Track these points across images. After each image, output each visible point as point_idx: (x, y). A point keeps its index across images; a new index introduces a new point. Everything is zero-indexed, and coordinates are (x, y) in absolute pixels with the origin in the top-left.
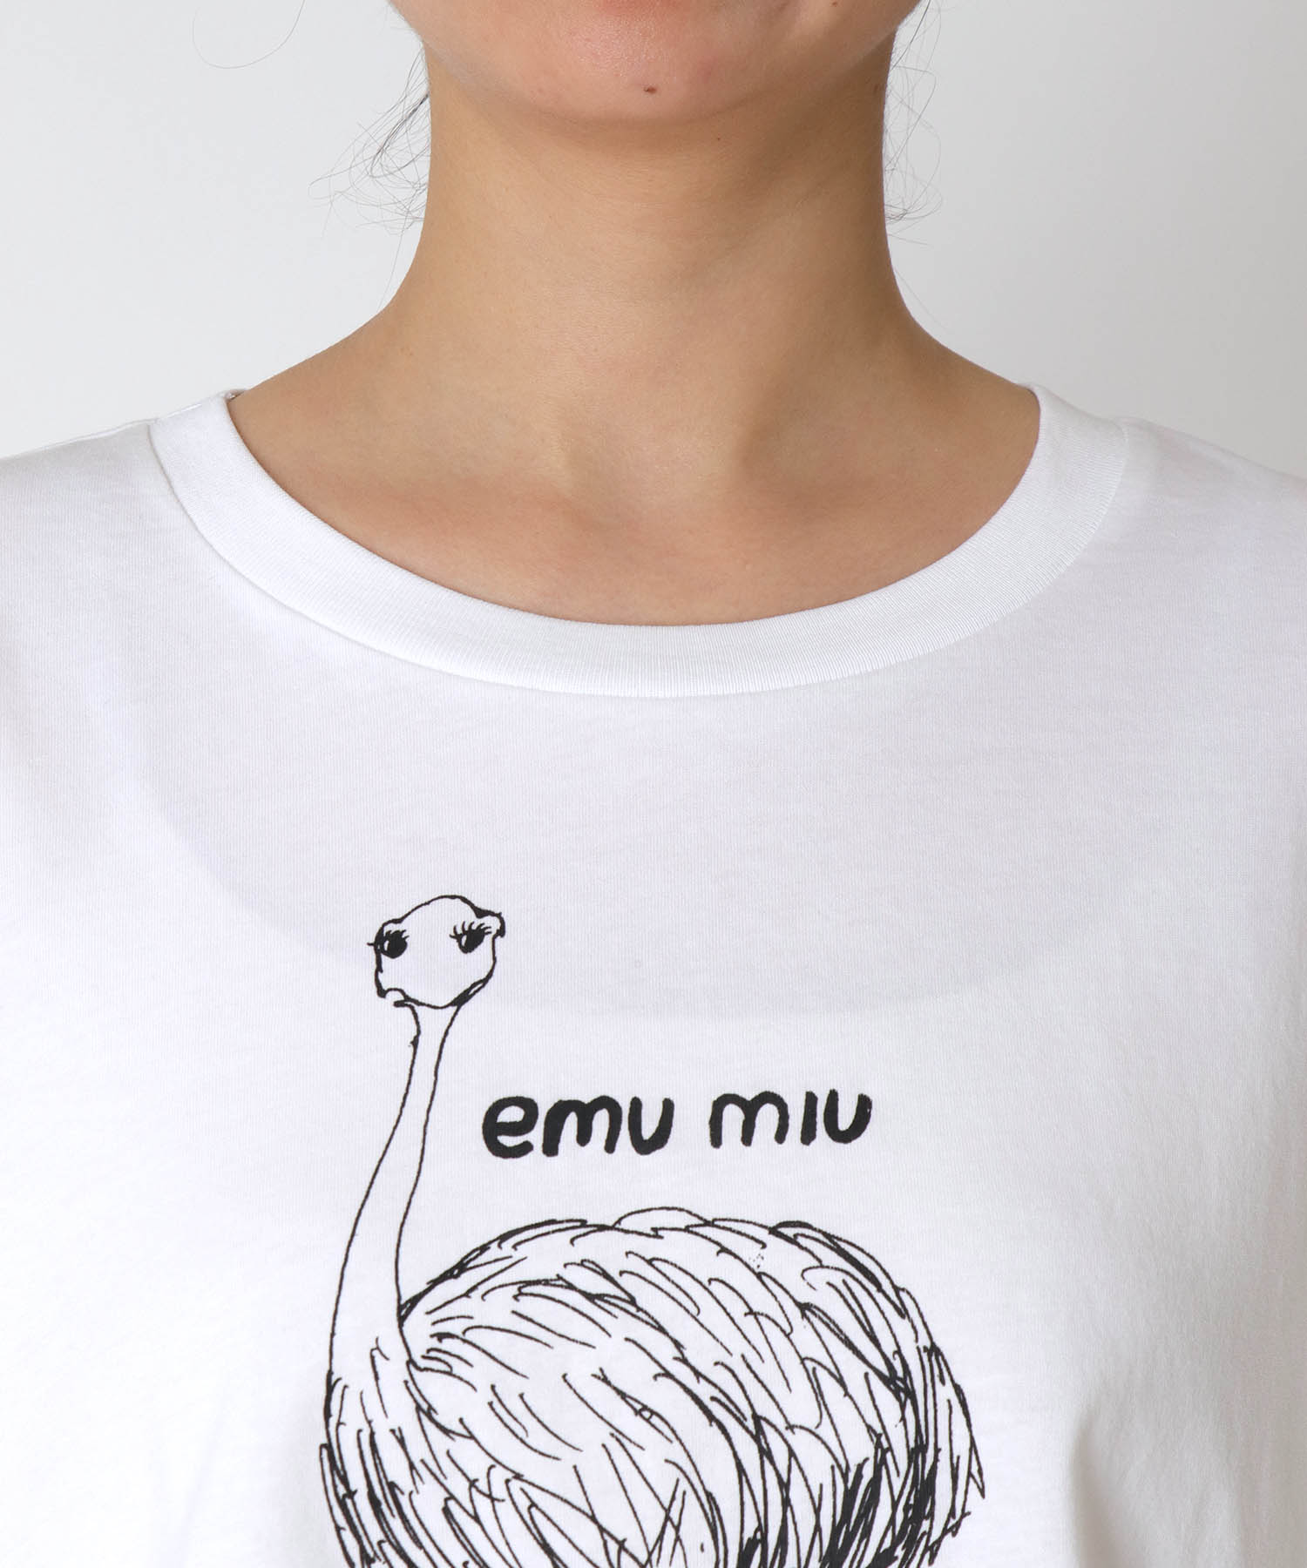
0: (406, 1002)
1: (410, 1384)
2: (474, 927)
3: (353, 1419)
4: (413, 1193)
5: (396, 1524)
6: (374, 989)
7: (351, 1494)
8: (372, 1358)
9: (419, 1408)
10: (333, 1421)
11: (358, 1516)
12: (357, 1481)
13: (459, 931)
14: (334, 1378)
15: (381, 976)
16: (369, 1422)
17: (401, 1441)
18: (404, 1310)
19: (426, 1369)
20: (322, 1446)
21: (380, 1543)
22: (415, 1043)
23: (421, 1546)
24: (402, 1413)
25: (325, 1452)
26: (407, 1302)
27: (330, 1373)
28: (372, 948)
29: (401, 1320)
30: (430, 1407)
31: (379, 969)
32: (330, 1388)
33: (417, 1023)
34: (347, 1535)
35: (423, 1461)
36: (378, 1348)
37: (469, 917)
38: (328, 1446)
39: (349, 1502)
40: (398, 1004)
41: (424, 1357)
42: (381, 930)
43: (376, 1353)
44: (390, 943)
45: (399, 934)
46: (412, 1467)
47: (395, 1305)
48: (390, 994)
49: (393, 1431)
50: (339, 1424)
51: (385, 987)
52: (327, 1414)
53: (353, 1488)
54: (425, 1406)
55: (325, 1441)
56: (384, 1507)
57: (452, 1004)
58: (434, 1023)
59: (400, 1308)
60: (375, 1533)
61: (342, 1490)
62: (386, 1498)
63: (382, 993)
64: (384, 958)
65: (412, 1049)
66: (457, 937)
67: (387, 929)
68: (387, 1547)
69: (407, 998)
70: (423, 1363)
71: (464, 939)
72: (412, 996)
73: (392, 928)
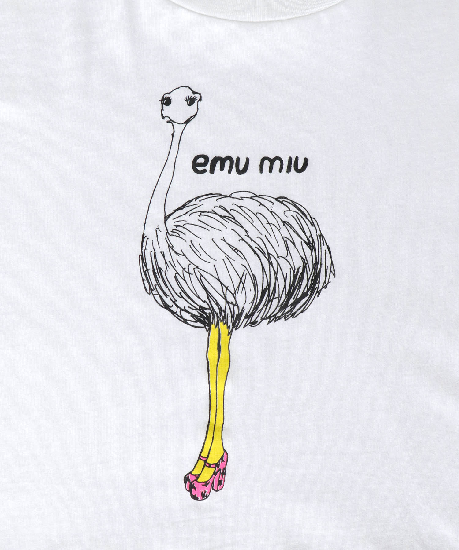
0: (170, 121)
1: (167, 239)
2: (192, 97)
3: (149, 248)
4: (171, 184)
5: (160, 280)
6: (161, 116)
7: (148, 270)
8: (156, 231)
9: (169, 246)
10: (144, 248)
11: (149, 277)
12: (150, 266)
13: (188, 99)
14: (145, 236)
15: (163, 111)
16: (154, 249)
17: (164, 256)
18: (167, 218)
19: (172, 235)
20: (140, 255)
21: (155, 285)
22: (173, 135)
23: (167, 287)
24: (164, 247)
25: (141, 257)
26: (167, 216)
27: (144, 234)
28: (160, 102)
29: (165, 221)
30: (172, 246)
31: (162, 109)
32: (143, 238)
33: (174, 129)
34: (146, 282)
35: (169, 262)
36: (158, 228)
37: (191, 94)
38: (142, 255)
39: (147, 272)
40: (168, 122)
41: (171, 232)
42: (164, 96)
43: (157, 230)
44: (166, 101)
45: (169, 98)
46: (166, 263)
47: (164, 216)
48: (165, 118)
49: (161, 252)
50: (145, 249)
51: (164, 116)
52: (142, 246)
53: (148, 268)
54: (171, 246)
55: (141, 254)
56: (157, 275)
57: (184, 123)
58: (179, 128)
59: (165, 217)
60: (154, 282)
61: (145, 269)
62: (157, 272)
63: (163, 117)
64: (164, 105)
65: (172, 136)
66: (187, 100)
67: (165, 96)
68: (157, 287)
69: (171, 120)
70: (171, 233)
71: (189, 101)
72: (172, 120)
73: (167, 96)
